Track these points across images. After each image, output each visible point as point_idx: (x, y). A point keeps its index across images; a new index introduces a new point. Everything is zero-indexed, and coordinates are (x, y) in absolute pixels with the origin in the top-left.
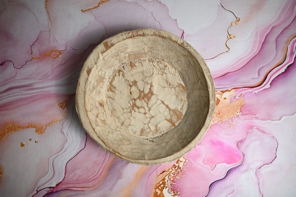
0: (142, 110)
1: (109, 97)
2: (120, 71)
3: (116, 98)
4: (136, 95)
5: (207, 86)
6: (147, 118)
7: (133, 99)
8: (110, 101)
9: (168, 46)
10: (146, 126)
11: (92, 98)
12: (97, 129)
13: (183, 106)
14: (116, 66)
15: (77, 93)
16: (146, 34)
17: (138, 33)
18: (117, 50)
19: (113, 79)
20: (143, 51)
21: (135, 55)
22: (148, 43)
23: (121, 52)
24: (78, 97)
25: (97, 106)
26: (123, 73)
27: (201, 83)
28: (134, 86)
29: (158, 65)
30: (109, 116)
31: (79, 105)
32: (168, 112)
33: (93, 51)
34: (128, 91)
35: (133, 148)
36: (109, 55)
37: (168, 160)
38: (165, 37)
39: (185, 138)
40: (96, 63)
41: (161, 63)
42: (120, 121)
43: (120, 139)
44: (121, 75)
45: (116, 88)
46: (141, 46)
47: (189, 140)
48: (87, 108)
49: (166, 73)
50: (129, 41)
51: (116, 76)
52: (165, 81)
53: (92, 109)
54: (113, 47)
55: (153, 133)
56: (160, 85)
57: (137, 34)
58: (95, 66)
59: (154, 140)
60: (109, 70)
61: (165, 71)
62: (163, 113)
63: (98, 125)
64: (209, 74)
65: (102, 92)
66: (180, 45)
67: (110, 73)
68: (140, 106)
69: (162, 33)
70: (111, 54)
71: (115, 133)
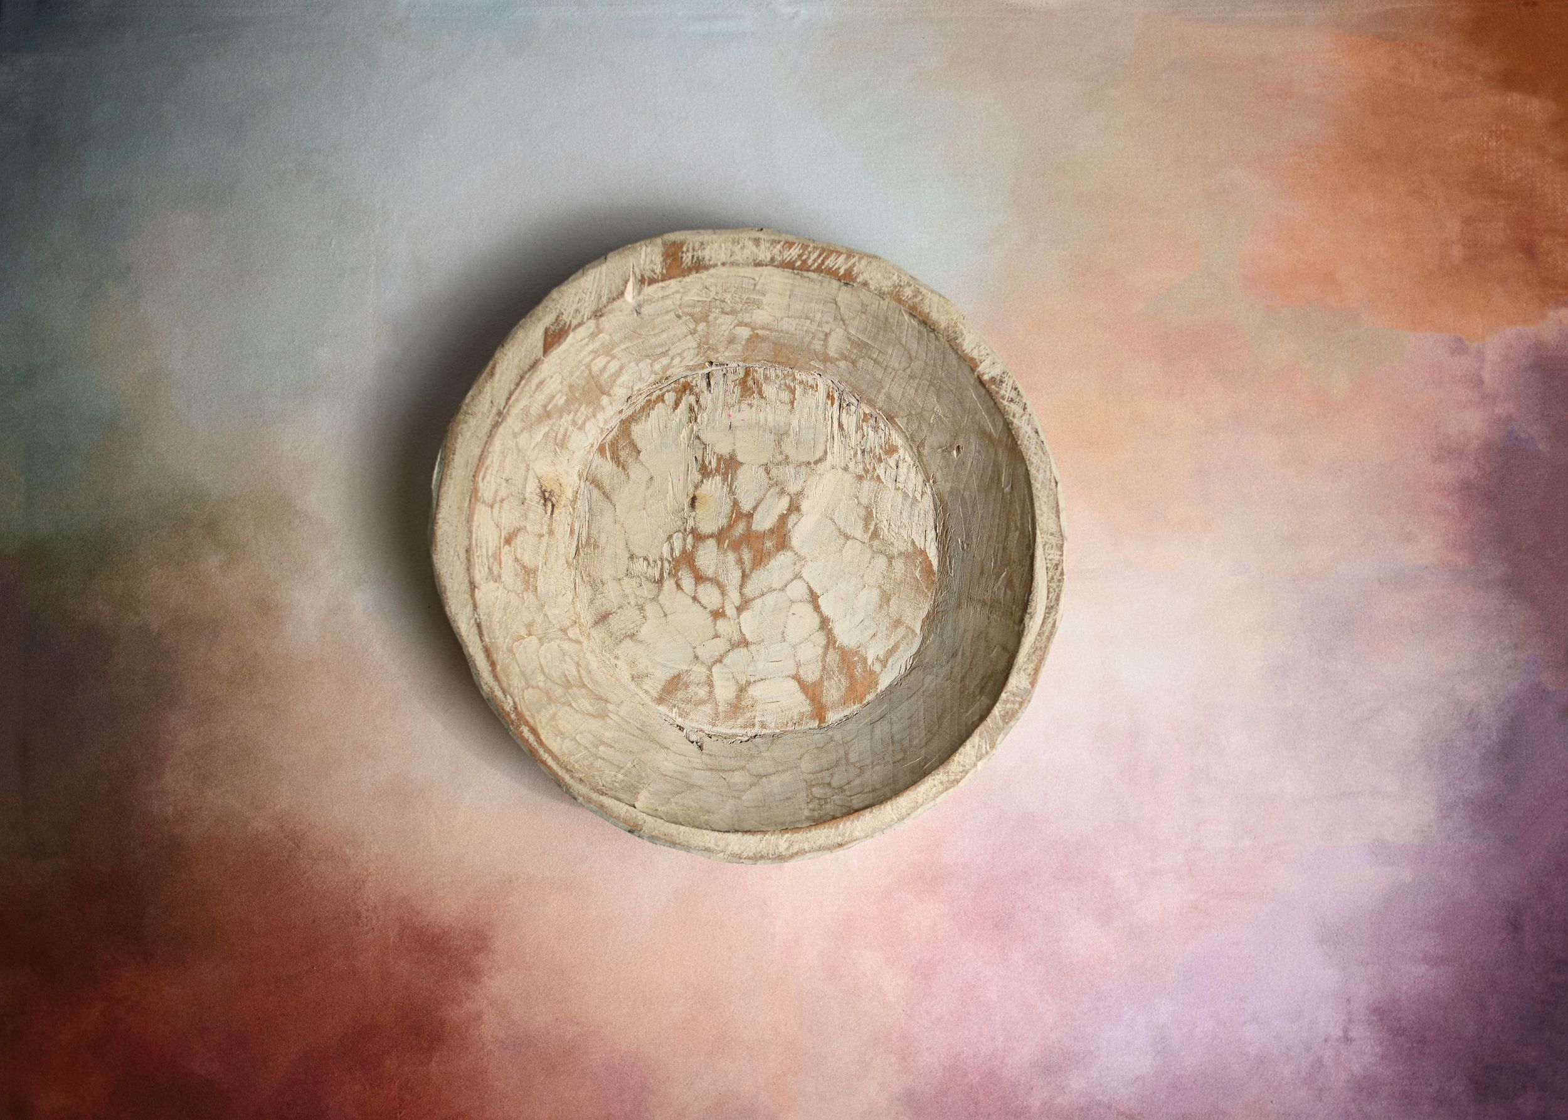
0: (710, 595)
1: (596, 483)
2: (686, 388)
3: (622, 497)
4: (710, 520)
5: (1024, 605)
6: (717, 636)
7: (693, 531)
8: (589, 500)
9: (935, 365)
10: (698, 672)
11: (519, 450)
12: (487, 592)
13: (891, 652)
14: (677, 360)
15: (468, 405)
16: (858, 280)
17: (826, 258)
18: (713, 294)
19: (643, 409)
20: (817, 345)
21: (778, 346)
22: (854, 318)
23: (723, 312)
24: (465, 426)
25: (527, 496)
26: (694, 403)
27: (1009, 583)
28: (718, 478)
29: (859, 428)
30: (562, 560)
31: (456, 457)
32: (820, 651)
33: (610, 255)
34: (685, 487)
35: (605, 740)
36: (669, 302)
37: (730, 848)
38: (934, 324)
39: (841, 789)
40: (597, 314)
41: (876, 429)
42: (597, 603)
43: (565, 676)
44: (683, 406)
45: (639, 452)
46: (818, 319)
47: (856, 802)
48: (481, 484)
49: (878, 477)
50: (778, 279)
51: (660, 404)
52: (863, 512)
53: (502, 501)
54: (698, 275)
55: (717, 714)
56: (831, 519)
57: (823, 262)
58: (592, 323)
59: (708, 744)
60: (641, 364)
61: (880, 471)
62: (794, 647)
63: (498, 579)
64: (1057, 557)
65: (572, 444)
66: (981, 383)
67: (641, 379)
68: (710, 573)
69: (926, 302)
70: (678, 303)
71: (554, 645)
